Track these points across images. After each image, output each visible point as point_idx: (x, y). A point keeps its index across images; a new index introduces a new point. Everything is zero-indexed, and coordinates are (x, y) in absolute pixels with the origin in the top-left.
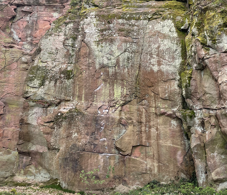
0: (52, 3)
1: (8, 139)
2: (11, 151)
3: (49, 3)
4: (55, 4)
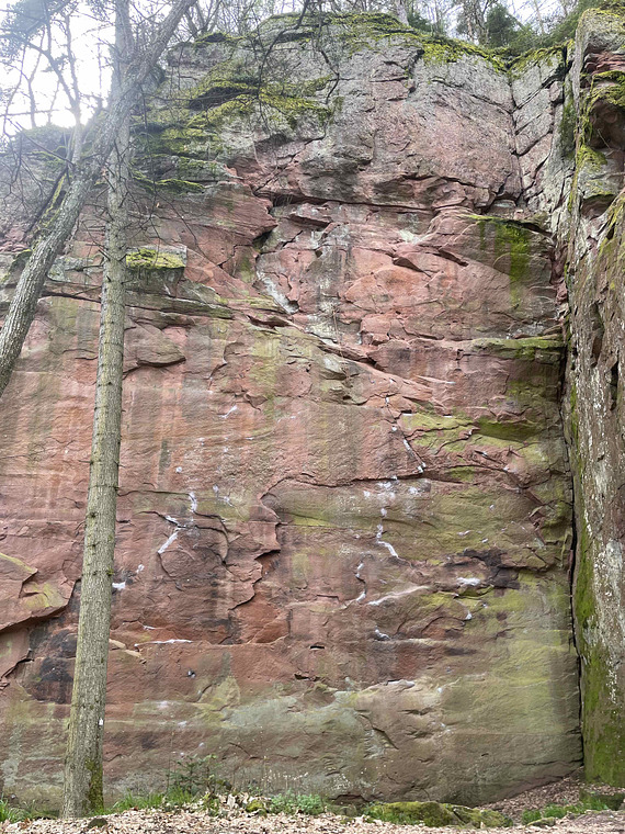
0: (395, 200)
1: (312, 643)
2: (331, 689)
3: (386, 198)
4: (404, 204)
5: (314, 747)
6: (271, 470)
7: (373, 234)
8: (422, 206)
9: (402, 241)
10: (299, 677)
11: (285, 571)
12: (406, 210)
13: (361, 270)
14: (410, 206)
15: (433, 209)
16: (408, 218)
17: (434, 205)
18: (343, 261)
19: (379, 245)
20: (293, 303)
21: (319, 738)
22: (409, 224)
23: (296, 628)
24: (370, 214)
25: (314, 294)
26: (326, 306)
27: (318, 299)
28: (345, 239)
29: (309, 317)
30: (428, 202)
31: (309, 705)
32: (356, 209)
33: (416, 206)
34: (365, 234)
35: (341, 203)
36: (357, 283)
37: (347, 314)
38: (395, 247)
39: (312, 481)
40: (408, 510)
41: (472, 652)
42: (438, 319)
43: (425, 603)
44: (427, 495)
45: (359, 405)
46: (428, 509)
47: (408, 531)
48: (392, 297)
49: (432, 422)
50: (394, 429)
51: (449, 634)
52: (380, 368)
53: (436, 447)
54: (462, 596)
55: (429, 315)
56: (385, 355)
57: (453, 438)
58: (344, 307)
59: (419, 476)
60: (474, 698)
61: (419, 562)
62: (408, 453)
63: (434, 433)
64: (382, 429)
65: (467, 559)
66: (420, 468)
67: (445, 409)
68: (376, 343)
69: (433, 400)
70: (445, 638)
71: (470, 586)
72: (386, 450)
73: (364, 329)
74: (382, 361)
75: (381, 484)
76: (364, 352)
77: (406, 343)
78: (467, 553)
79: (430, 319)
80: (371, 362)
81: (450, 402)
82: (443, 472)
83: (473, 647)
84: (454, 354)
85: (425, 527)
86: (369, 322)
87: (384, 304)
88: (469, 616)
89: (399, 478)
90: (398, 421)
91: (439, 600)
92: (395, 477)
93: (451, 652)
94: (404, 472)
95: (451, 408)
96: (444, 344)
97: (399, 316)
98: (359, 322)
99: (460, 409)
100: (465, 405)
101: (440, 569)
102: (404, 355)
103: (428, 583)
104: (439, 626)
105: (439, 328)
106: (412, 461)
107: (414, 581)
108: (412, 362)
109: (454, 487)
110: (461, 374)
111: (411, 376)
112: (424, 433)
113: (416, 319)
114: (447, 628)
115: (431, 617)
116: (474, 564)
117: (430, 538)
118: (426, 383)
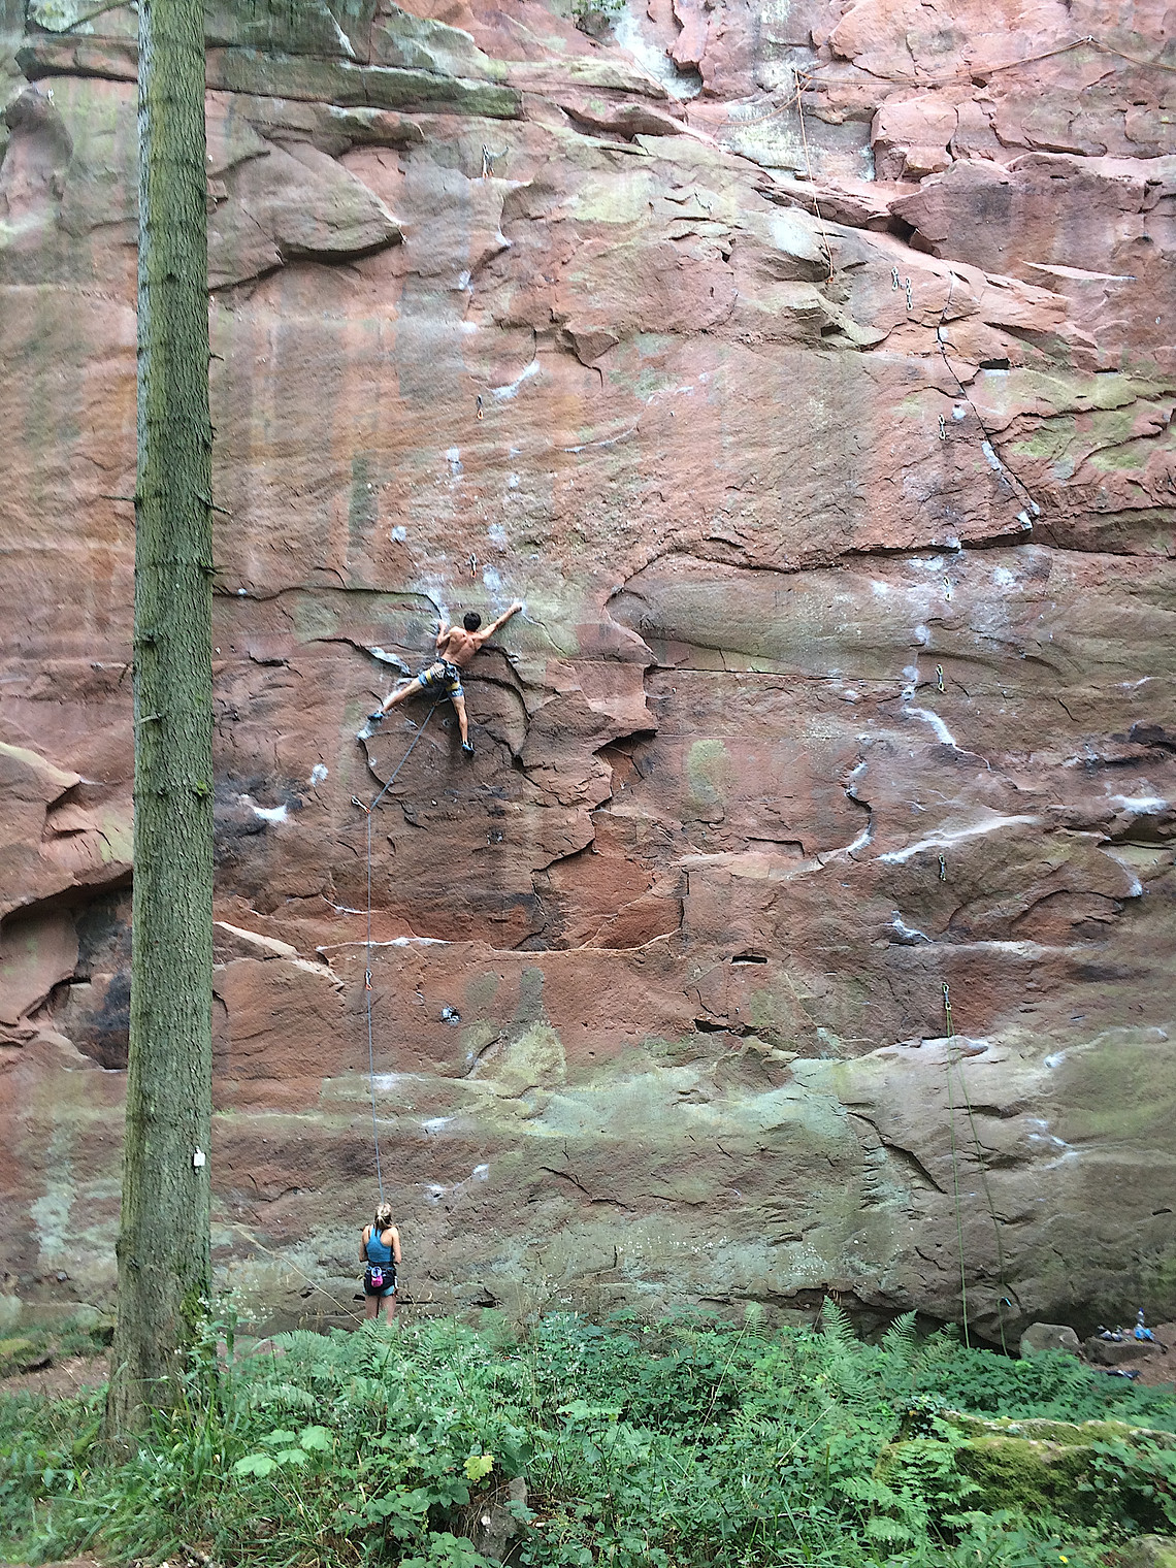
5: (744, 1182)
6: (627, 532)
10: (705, 1027)
11: (668, 781)
20: (688, 71)
21: (753, 1163)
23: (695, 913)
25: (744, 41)
26: (778, 74)
27: (756, 54)
29: (730, 107)
31: (729, 1086)
37: (836, 96)
39: (738, 557)
40: (990, 623)
41: (1141, 974)
42: (1088, 98)
43: (1023, 858)
44: (1038, 588)
45: (864, 348)
46: (1041, 625)
47: (988, 679)
48: (964, 38)
49: (1066, 390)
50: (959, 413)
51: (1081, 931)
52: (926, 247)
53: (1071, 460)
54: (1119, 841)
55: (1068, 85)
56: (938, 205)
57: (1120, 434)
58: (828, 74)
59: (1022, 538)
60: (1138, 1082)
61: (1009, 758)
62: (993, 477)
63: (1067, 423)
64: (925, 411)
65: (1138, 749)
66: (1024, 517)
67: (1102, 355)
68: (913, 175)
69: (1070, 329)
70: (1069, 940)
71: (1143, 818)
72: (933, 473)
73: (880, 135)
74: (930, 225)
75: (917, 563)
76: (880, 198)
77: (998, 169)
78: (1137, 735)
79: (1068, 97)
80: (900, 228)
81: (1118, 334)
82: (1087, 526)
83: (1142, 962)
84: (1134, 193)
85: (1032, 671)
86: (898, 116)
87: (940, 59)
88: (1137, 889)
89: (967, 545)
90: (970, 392)
91: (1057, 852)
92: (956, 543)
93: (1085, 974)
94: (981, 530)
95: (1118, 350)
96: (1108, 167)
97: (982, 93)
98: (868, 116)
99: (1144, 355)
100: (1156, 341)
101: (1063, 774)
102: (991, 202)
103: (1032, 810)
104: (1058, 911)
105: (1094, 123)
106: (1004, 498)
107: (995, 804)
108: (1015, 223)
109: (1114, 567)
110: (1151, 253)
111: (1010, 266)
112: (1040, 423)
113: (1030, 99)
114: (1078, 916)
115: (1036, 891)
116: (1156, 761)
117: (1045, 698)
118: (1050, 283)
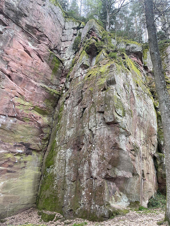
0: (30, 32)
3: (28, 30)
4: (32, 35)
7: (21, 38)
8: (37, 39)
9: (28, 45)
12: (32, 37)
13: (14, 46)
14: (34, 36)
15: (39, 42)
16: (32, 39)
17: (40, 41)
18: (9, 40)
19: (21, 42)
22: (31, 41)
24: (21, 31)
28: (12, 34)
30: (39, 39)
32: (18, 27)
33: (35, 38)
34: (19, 36)
35: (14, 22)
36: (11, 49)
37: (5, 58)
38: (26, 45)
40: (8, 127)
41: (15, 172)
42: (32, 73)
43: (5, 156)
44: (15, 123)
45: (2, 88)
46: (14, 128)
47: (6, 133)
48: (21, 60)
49: (23, 102)
50: (11, 100)
51: (10, 166)
52: (11, 80)
53: (22, 110)
54: (16, 155)
56: (15, 76)
57: (27, 109)
58: (5, 55)
59: (14, 117)
60: (12, 186)
61: (6, 143)
62: (13, 109)
63: (22, 106)
64: (7, 99)
65: (21, 144)
66: (15, 115)
67: (27, 100)
68: (12, 71)
69: (25, 96)
70: (8, 167)
71: (19, 153)
72: (7, 106)
73: (9, 65)
74: (13, 78)
75: (2, 116)
76: (8, 72)
77: (22, 76)
78: (21, 143)
79: (30, 72)
80: (9, 76)
81: (29, 98)
82: (21, 118)
83: (15, 170)
84: (34, 85)
85: (11, 133)
86: (12, 64)
87: (18, 61)
88: (17, 161)
89: (8, 116)
90: (13, 98)
91: (9, 156)
92: (7, 115)
93: (8, 171)
94: (10, 115)
95: (29, 100)
96: (33, 81)
97: (22, 67)
98: (8, 62)
99: (31, 101)
100: (33, 101)
101: (12, 146)
102: (20, 79)
103: (8, 150)
104: (7, 163)
105: (32, 76)
106: (14, 112)
107: (3, 149)
108: (22, 82)
109: (23, 123)
110: (34, 92)
111: (20, 86)
112: (19, 105)
113: (26, 70)
114: (9, 164)
115: (6, 161)
116: (22, 146)
117: (12, 136)
118: (24, 90)
